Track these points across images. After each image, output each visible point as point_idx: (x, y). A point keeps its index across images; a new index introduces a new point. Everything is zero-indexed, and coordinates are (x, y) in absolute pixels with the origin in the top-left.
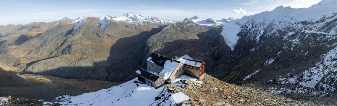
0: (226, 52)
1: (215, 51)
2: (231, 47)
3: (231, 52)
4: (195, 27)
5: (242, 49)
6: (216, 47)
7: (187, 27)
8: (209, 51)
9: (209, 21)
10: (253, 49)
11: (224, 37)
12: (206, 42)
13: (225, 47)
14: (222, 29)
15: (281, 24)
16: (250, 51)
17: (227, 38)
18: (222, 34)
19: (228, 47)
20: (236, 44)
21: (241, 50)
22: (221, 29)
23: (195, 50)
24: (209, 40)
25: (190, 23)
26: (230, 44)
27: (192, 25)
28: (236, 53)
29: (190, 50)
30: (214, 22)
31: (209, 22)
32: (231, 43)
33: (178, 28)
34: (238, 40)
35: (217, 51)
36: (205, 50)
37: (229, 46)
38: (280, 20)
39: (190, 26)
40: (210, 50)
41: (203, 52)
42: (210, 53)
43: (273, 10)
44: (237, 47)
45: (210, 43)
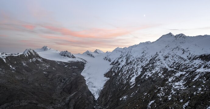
0: (87, 102)
1: (70, 101)
2: (95, 94)
3: (95, 101)
4: (41, 63)
5: (110, 96)
6: (72, 95)
7: (27, 64)
8: (61, 101)
9: (65, 54)
10: (125, 97)
11: (86, 79)
12: (58, 87)
13: (85, 94)
14: (84, 66)
16: (121, 99)
17: (89, 80)
18: (83, 74)
19: (90, 93)
20: (102, 89)
21: (109, 99)
23: (37, 100)
24: (62, 84)
25: (34, 57)
26: (94, 89)
27: (37, 61)
28: (102, 103)
29: (29, 101)
32: (95, 87)
33: (11, 66)
34: (105, 82)
35: (73, 101)
36: (55, 100)
37: (92, 92)
39: (33, 62)
40: (63, 100)
41: (52, 103)
42: (63, 104)
44: (103, 93)
45: (64, 89)
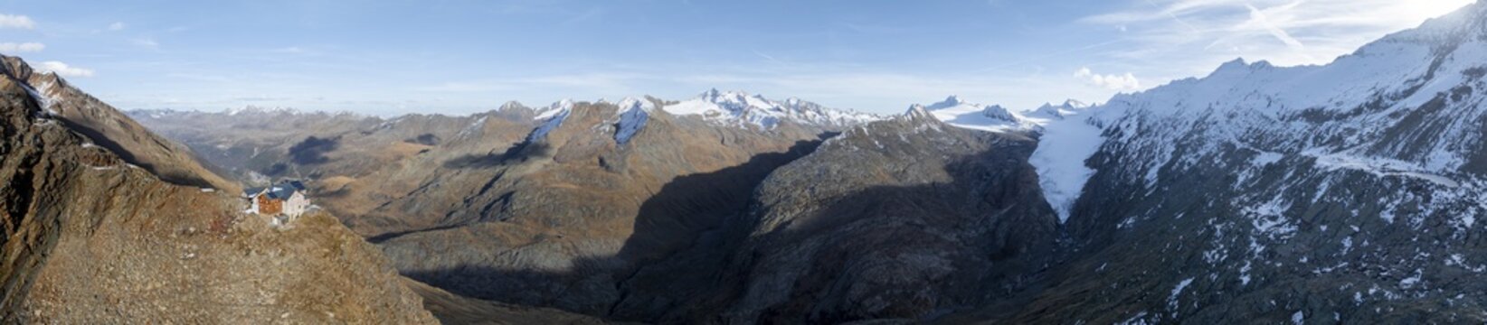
0: (1038, 229)
1: (998, 224)
2: (1060, 210)
3: (1058, 226)
4: (939, 135)
5: (1095, 216)
6: (1005, 210)
7: (909, 138)
8: (978, 223)
9: (995, 114)
10: (1130, 221)
11: (1039, 172)
12: (974, 191)
13: (1035, 211)
14: (1038, 140)
15: (1234, 121)
16: (1119, 226)
17: (1048, 175)
18: (1033, 161)
19: (1046, 208)
20: (1077, 197)
21: (1093, 221)
22: (1030, 141)
23: (924, 219)
24: (983, 184)
25: (924, 121)
26: (1055, 196)
27: (930, 131)
28: (1075, 231)
29: (907, 220)
30: (1011, 119)
31: (993, 117)
32: (1059, 193)
33: (877, 142)
34: (1085, 181)
35: (1005, 225)
36: (965, 220)
37: (1053, 207)
38: (1230, 108)
39: (920, 133)
40: (982, 222)
41: (957, 226)
42: (982, 230)
43: (1212, 75)
44: (1080, 208)
45: (986, 195)
